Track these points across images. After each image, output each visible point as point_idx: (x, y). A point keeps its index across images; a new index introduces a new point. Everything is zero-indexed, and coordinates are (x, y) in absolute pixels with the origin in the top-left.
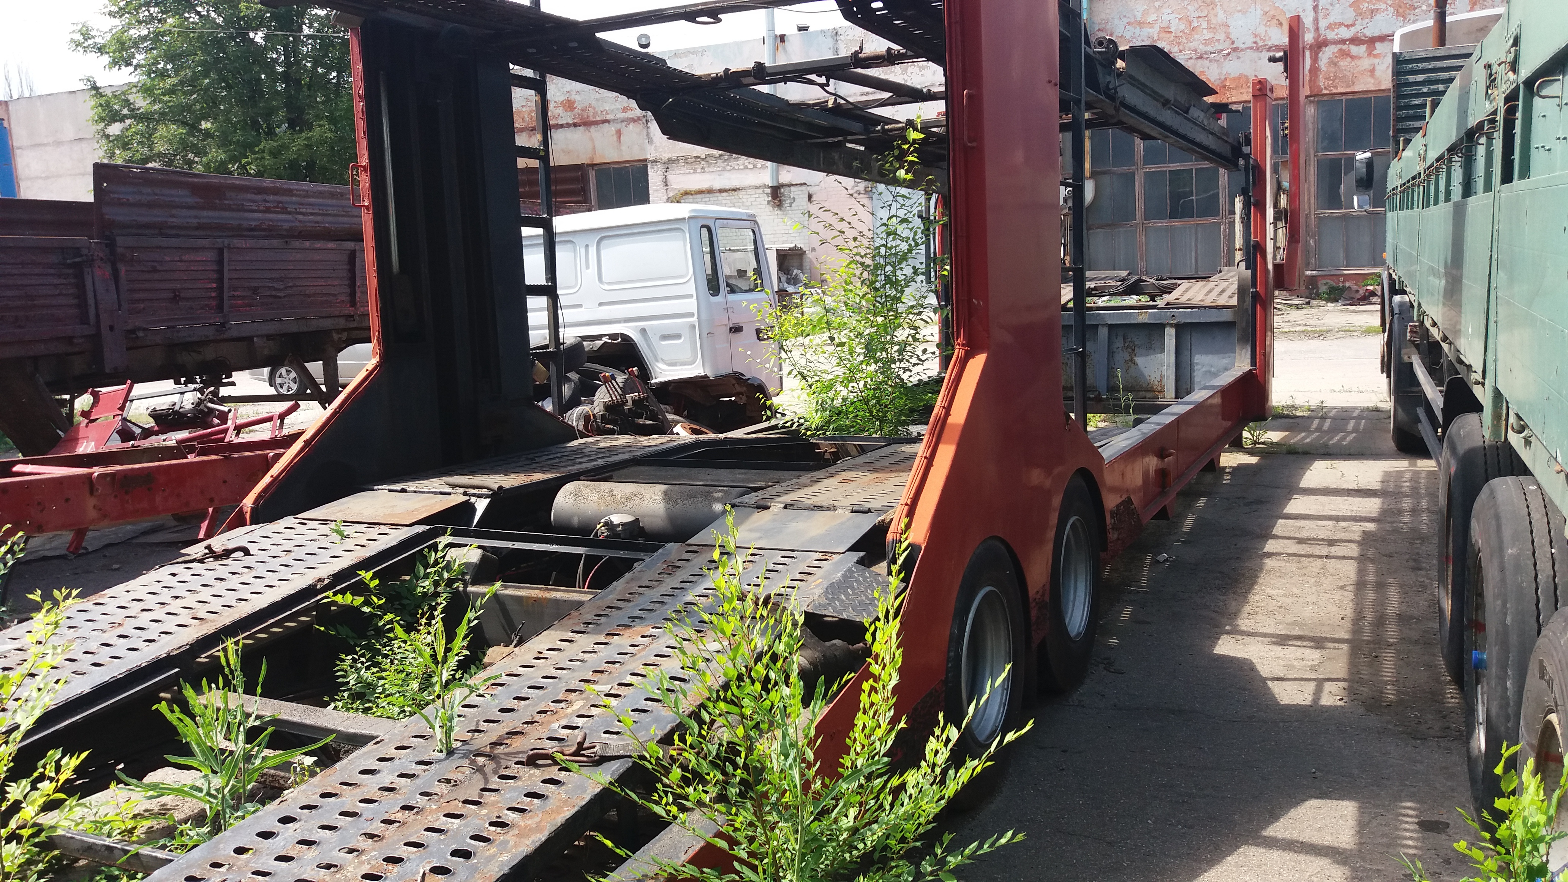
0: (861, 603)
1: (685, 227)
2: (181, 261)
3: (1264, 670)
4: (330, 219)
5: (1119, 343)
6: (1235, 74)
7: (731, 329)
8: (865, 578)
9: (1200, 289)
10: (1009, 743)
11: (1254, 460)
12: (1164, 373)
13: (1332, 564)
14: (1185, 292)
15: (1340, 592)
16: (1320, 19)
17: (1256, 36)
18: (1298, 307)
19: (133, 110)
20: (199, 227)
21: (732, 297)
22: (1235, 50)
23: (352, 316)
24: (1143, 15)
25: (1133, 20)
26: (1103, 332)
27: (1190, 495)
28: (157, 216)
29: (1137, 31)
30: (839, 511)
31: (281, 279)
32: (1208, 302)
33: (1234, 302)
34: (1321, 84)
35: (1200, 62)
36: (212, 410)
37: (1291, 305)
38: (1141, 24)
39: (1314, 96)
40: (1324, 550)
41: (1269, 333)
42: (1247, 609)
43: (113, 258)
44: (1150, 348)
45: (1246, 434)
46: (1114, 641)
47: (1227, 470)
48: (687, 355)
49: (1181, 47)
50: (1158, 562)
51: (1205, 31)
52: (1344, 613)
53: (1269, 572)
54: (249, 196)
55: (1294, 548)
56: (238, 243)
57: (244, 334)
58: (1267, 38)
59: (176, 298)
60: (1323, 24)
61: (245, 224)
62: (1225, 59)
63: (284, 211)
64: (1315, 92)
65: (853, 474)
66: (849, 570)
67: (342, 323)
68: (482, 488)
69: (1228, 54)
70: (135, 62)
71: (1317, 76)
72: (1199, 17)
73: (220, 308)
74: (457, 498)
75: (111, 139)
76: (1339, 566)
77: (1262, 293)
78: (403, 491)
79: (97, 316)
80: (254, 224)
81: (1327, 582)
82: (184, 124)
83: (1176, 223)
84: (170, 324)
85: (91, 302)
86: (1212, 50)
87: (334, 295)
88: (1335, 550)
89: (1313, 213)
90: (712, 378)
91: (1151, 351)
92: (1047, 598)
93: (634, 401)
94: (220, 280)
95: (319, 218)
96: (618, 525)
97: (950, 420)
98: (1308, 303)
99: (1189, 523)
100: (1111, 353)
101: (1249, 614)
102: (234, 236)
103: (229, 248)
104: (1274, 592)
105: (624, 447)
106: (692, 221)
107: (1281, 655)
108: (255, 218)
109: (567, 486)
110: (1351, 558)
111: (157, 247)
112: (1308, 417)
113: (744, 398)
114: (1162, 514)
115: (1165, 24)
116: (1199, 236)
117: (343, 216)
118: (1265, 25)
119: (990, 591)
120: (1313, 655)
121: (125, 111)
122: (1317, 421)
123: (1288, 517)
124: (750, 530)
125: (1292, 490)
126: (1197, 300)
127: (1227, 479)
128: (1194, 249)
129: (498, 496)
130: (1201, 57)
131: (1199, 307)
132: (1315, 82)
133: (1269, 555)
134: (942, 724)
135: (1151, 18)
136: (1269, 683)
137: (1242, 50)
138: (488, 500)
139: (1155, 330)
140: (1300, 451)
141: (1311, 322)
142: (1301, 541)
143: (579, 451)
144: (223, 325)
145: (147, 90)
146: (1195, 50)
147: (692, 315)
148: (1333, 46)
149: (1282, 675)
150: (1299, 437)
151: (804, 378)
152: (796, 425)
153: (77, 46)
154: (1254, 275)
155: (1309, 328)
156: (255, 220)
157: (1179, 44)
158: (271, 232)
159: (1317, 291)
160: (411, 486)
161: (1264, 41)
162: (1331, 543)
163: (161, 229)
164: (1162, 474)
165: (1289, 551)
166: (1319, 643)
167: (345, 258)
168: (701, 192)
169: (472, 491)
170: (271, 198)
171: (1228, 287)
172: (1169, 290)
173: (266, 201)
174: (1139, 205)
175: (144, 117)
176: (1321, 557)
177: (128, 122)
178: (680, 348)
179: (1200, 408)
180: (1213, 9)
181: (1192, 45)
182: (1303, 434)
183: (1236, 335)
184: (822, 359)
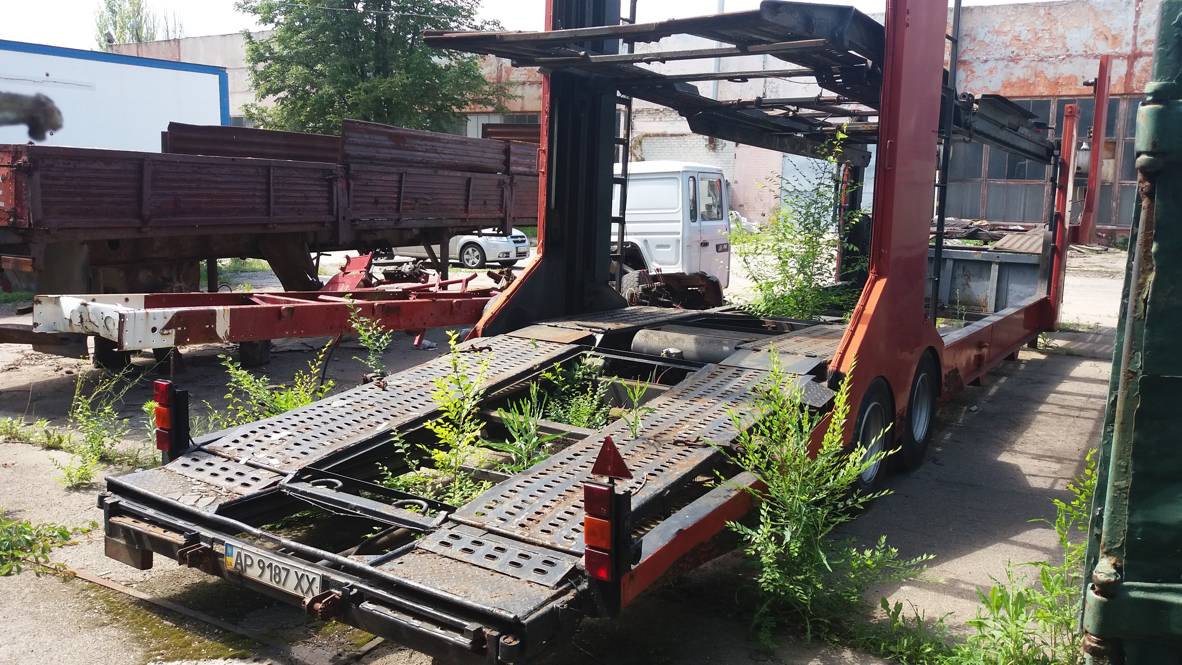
0: (815, 398)
1: (679, 177)
2: (380, 180)
3: (1025, 471)
4: (458, 157)
5: (960, 272)
6: (1067, 74)
7: (701, 244)
8: (817, 388)
9: (1018, 240)
10: (890, 455)
11: (1042, 357)
12: (989, 294)
13: (1079, 422)
14: (1008, 241)
15: (1081, 436)
16: (1138, 36)
17: (1086, 47)
18: (1098, 252)
19: (273, 53)
20: (392, 160)
21: (705, 223)
22: (1069, 56)
23: (465, 219)
24: (1000, 26)
25: (992, 30)
26: (950, 264)
27: (996, 374)
28: (370, 152)
29: (995, 37)
30: (799, 355)
31: (430, 194)
32: (1022, 249)
33: (1040, 251)
34: (1134, 85)
35: (1041, 64)
36: (422, 273)
37: (1093, 250)
38: (998, 33)
39: (1128, 94)
40: (1077, 413)
41: (1063, 272)
42: (1021, 440)
43: (348, 176)
44: (981, 277)
45: (1040, 340)
46: (939, 449)
47: (1024, 362)
48: (673, 259)
49: (1027, 52)
50: (971, 411)
51: (1047, 41)
52: (1080, 447)
53: (1039, 422)
54: (419, 142)
55: (1057, 410)
56: (411, 170)
57: (409, 226)
58: (1095, 49)
59: (376, 202)
60: (1140, 40)
61: (415, 159)
62: (1060, 63)
63: (435, 152)
64: (1129, 91)
65: (802, 338)
66: (808, 383)
67: (459, 223)
68: (599, 328)
69: (1063, 59)
70: (276, 20)
71: (1131, 80)
72: (1043, 30)
73: (398, 210)
74: (586, 333)
75: (258, 73)
76: (1084, 423)
77: (1059, 247)
78: (556, 326)
79: (338, 210)
80: (419, 159)
81: (1074, 431)
82: (307, 66)
83: (1011, 182)
84: (372, 218)
85: (335, 202)
86: (1051, 55)
87: (457, 205)
88: (1083, 414)
89: (1117, 182)
90: (687, 274)
91: (981, 279)
92: (905, 415)
93: (658, 287)
94: (399, 193)
95: (453, 157)
96: (673, 354)
97: (865, 312)
98: (1106, 250)
99: (993, 390)
100: (953, 278)
101: (1022, 443)
102: (409, 166)
103: (406, 173)
104: (1040, 433)
105: (659, 313)
106: (684, 173)
107: (1037, 464)
108: (420, 155)
109: (641, 331)
110: (1093, 419)
111: (370, 171)
112: (1087, 333)
113: (704, 289)
114: (976, 382)
115: (1016, 34)
116: (1028, 193)
117: (466, 156)
118: (1095, 38)
119: (876, 405)
120: (1056, 466)
121: (267, 55)
122: (1092, 336)
123: (1058, 393)
124: (752, 361)
125: (1063, 377)
126: (1015, 248)
127: (1022, 367)
128: (1023, 202)
129: (607, 333)
130: (1041, 60)
131: (1016, 253)
132: (1129, 84)
133: (1041, 413)
134: (859, 446)
135: (1006, 29)
136: (1027, 477)
137: (1074, 56)
138: (603, 335)
139: (985, 265)
140: (1076, 353)
141: (1106, 265)
142: (1062, 407)
143: (633, 313)
144: (398, 220)
145: (282, 40)
146: (1038, 55)
147: (679, 233)
148: (1146, 58)
149: (1035, 474)
150: (1077, 345)
151: (756, 280)
152: (747, 309)
153: (239, 7)
154: (1055, 235)
155: (1103, 269)
156: (420, 156)
157: (1026, 49)
158: (426, 164)
159: (1115, 241)
160: (560, 324)
161: (1092, 50)
162: (1081, 409)
163: (371, 160)
164: (979, 358)
165: (1054, 412)
166: (1059, 460)
167: (465, 183)
168: (657, 135)
169: (593, 329)
170: (429, 143)
171: (1038, 240)
172: (996, 238)
173: (426, 145)
174: (985, 167)
175: (279, 59)
176: (1073, 417)
177: (269, 61)
178: (667, 254)
179: (1008, 319)
180: (1055, 24)
181: (1036, 51)
182: (1081, 343)
183: (1039, 272)
184: (770, 270)
